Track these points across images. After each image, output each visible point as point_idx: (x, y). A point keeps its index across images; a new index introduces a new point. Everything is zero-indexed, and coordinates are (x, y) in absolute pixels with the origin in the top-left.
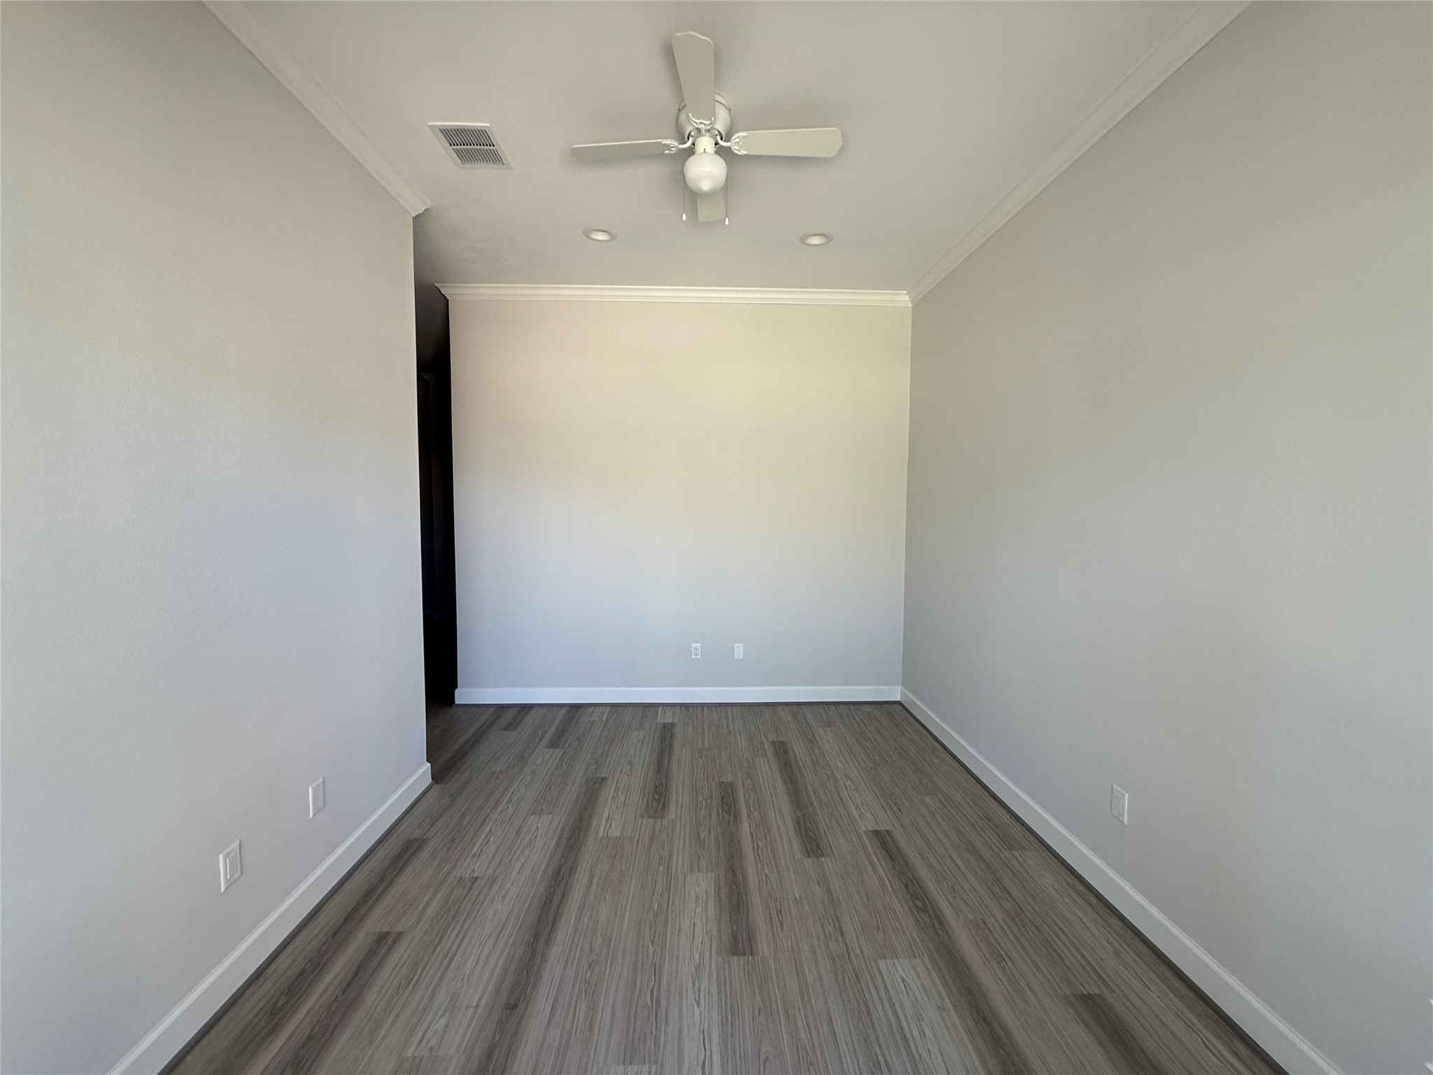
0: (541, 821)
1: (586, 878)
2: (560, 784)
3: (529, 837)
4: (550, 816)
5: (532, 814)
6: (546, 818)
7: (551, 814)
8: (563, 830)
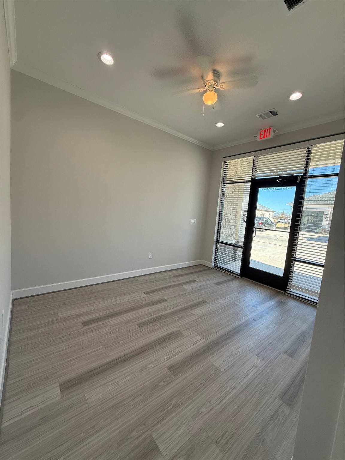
0: (219, 364)
1: (221, 331)
2: (193, 384)
3: (230, 359)
4: (214, 363)
5: (221, 372)
6: (216, 364)
7: (213, 365)
8: (215, 352)
